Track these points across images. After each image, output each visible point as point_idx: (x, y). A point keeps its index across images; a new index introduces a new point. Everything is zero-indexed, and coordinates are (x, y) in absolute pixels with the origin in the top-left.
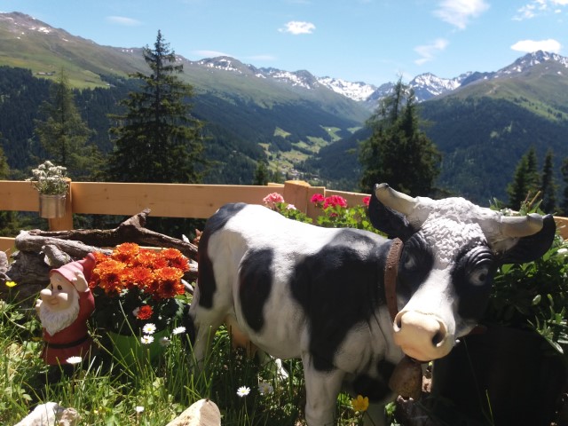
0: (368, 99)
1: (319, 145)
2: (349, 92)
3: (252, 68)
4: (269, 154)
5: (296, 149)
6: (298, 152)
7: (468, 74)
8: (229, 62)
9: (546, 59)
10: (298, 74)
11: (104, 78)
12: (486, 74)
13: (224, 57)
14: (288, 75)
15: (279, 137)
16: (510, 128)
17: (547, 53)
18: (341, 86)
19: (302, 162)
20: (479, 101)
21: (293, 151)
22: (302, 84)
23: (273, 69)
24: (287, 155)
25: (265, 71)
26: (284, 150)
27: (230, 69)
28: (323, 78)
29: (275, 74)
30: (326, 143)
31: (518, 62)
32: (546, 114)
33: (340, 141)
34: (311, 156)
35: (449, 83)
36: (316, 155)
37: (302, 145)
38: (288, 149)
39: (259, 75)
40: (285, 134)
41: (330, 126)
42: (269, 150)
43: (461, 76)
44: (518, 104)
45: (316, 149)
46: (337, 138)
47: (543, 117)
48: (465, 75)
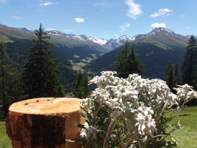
0: (105, 44)
1: (90, 60)
2: (99, 42)
3: (65, 34)
4: (72, 64)
5: (82, 62)
6: (82, 63)
7: (138, 35)
8: (57, 32)
9: (162, 30)
10: (81, 36)
11: (11, 39)
12: (143, 35)
13: (55, 31)
14: (78, 36)
15: (76, 58)
16: (152, 53)
17: (162, 28)
18: (96, 40)
19: (84, 66)
20: (142, 44)
21: (81, 62)
22: (83, 40)
23: (72, 35)
24: (79, 64)
25: (70, 35)
26: (78, 62)
27: (57, 35)
28: (90, 37)
29: (73, 36)
30: (92, 59)
31: (153, 31)
32: (163, 48)
33: (97, 59)
34: (87, 64)
35: (132, 38)
36: (89, 63)
37: (84, 60)
38: (79, 62)
39: (67, 37)
40: (78, 57)
41: (93, 53)
42: (72, 62)
43: (136, 36)
44: (154, 44)
45: (89, 62)
46: (96, 58)
47: (162, 49)
48: (136, 35)
